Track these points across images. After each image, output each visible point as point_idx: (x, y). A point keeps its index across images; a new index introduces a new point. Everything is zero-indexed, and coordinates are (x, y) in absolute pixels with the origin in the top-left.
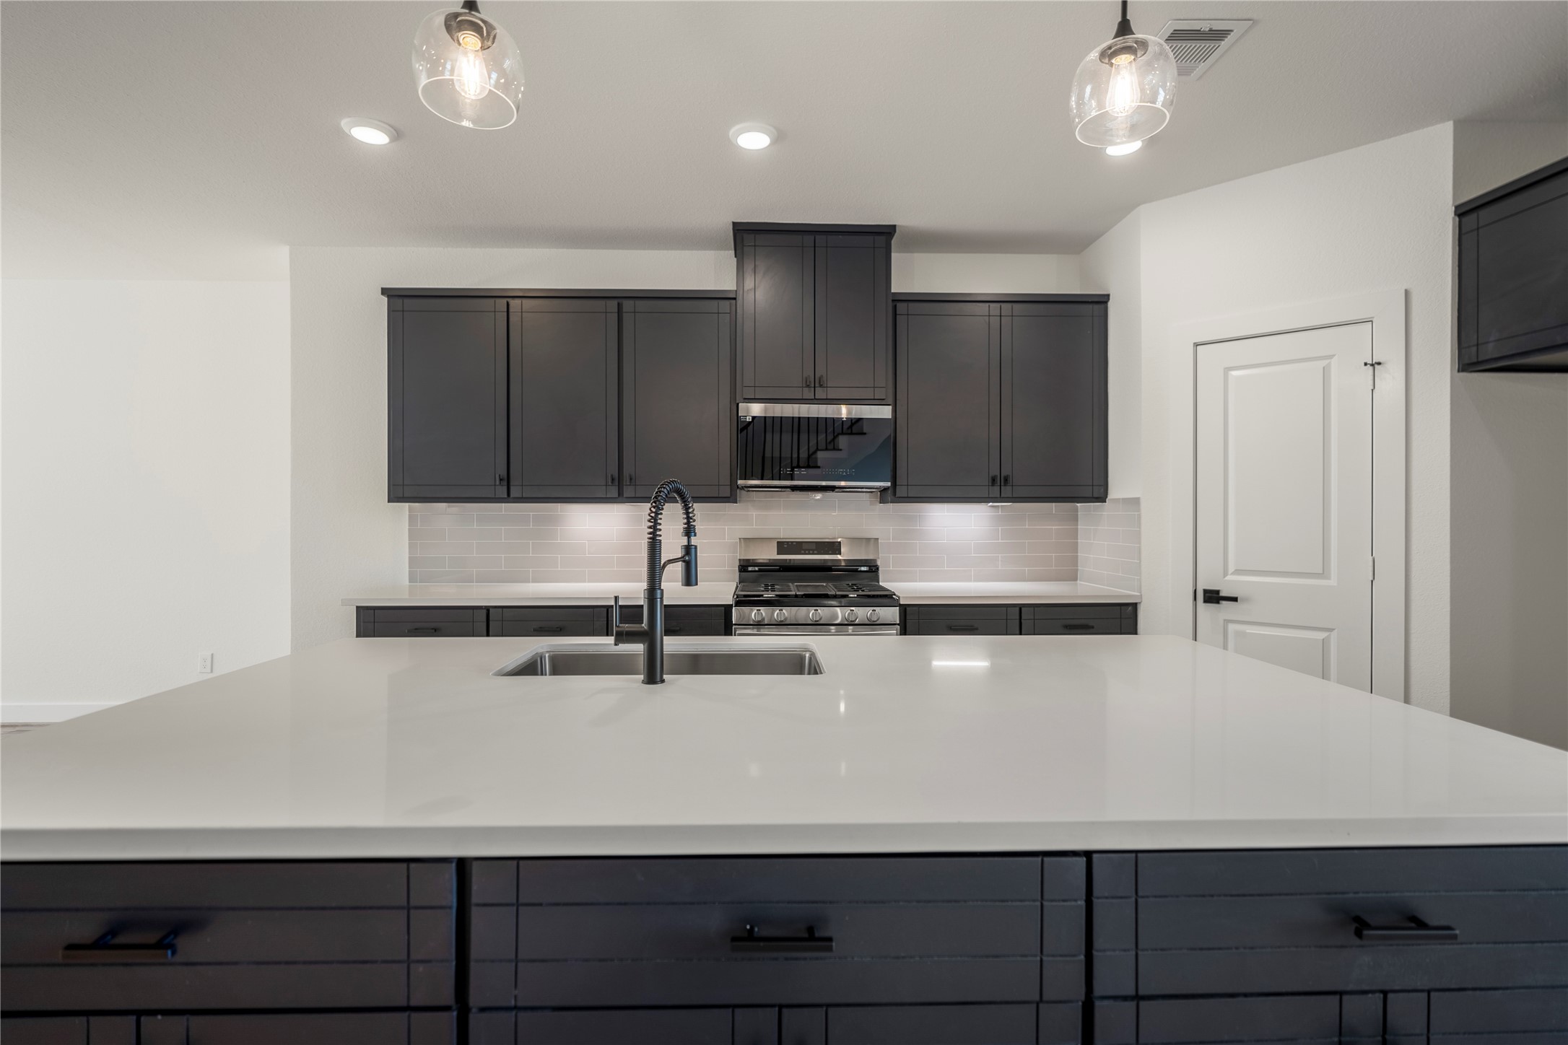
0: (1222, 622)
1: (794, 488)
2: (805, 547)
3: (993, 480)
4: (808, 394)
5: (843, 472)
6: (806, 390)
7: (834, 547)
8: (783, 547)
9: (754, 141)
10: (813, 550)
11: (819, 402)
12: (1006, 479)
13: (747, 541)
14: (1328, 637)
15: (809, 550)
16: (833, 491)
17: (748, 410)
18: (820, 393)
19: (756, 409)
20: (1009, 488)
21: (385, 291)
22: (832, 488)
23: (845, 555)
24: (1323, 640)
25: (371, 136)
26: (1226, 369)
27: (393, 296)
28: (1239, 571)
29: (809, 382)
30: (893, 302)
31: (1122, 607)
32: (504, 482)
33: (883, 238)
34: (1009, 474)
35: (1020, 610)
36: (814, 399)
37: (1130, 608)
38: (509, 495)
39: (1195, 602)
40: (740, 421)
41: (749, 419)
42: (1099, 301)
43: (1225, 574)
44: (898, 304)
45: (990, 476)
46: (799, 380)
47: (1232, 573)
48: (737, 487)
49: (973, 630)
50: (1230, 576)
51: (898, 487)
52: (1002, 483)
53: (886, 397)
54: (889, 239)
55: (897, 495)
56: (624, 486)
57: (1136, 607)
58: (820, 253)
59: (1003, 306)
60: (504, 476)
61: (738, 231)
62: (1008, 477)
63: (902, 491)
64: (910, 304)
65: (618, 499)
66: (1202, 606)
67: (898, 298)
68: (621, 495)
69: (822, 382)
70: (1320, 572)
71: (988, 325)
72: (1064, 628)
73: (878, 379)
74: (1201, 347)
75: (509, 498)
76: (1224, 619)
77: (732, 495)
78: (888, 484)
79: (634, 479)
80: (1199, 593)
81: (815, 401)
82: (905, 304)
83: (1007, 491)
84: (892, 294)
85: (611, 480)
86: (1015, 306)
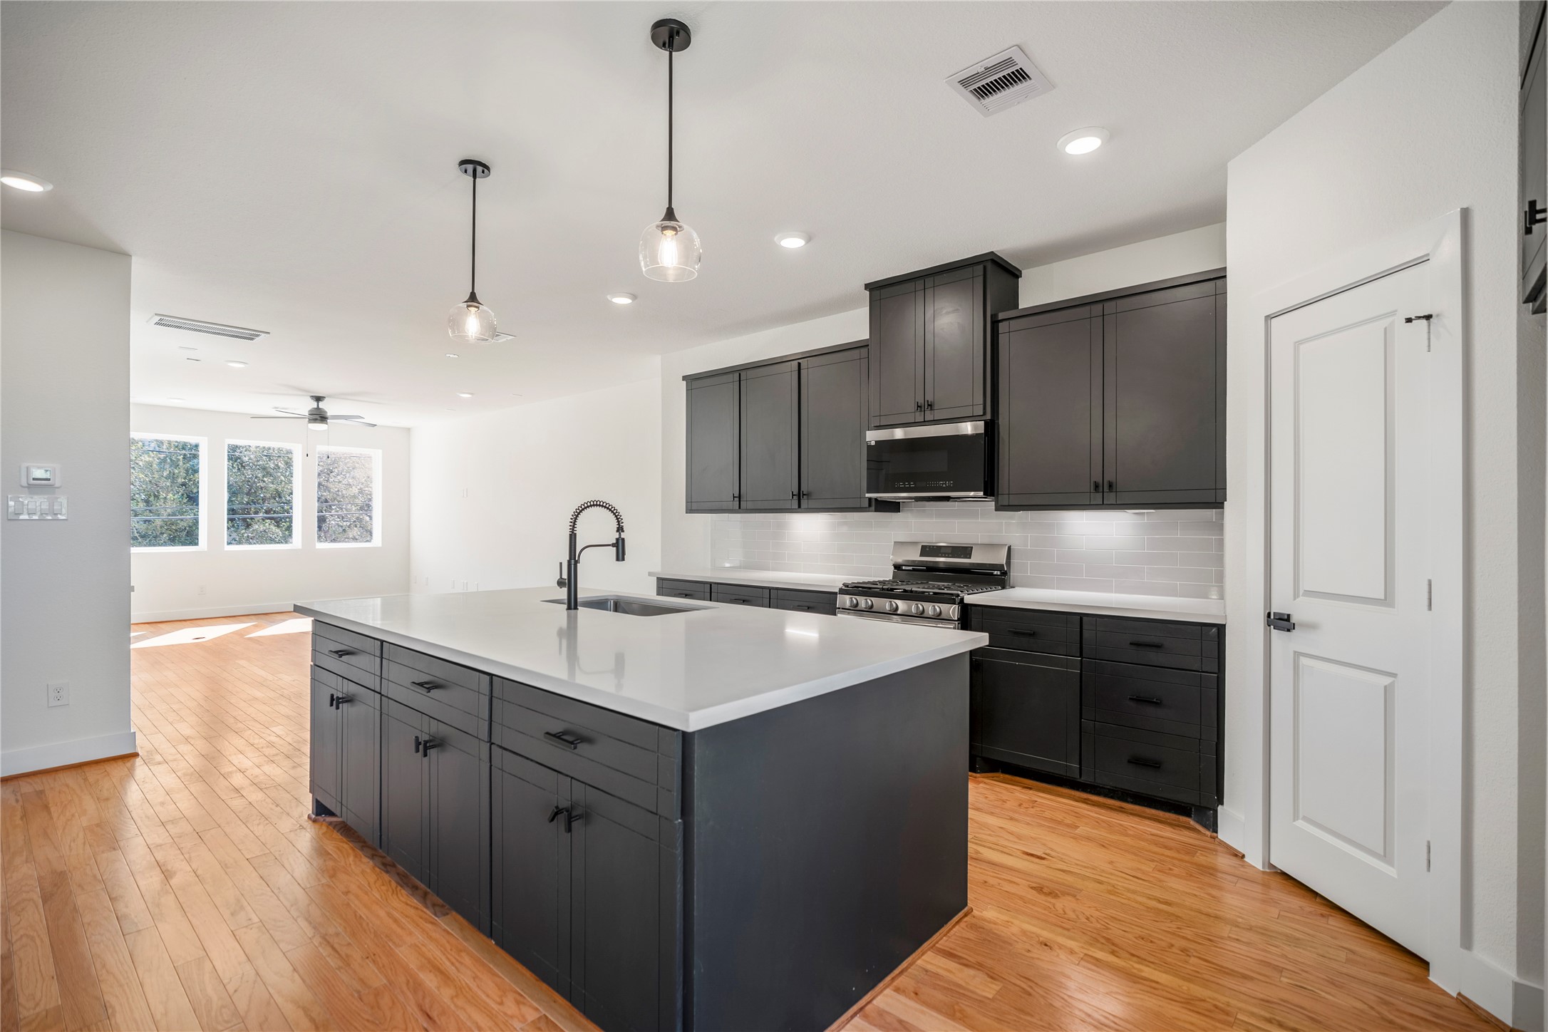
0: (1293, 654)
1: (918, 499)
2: (942, 550)
3: (1097, 486)
4: (920, 417)
5: (943, 484)
6: (918, 414)
7: (966, 551)
8: (926, 550)
9: (793, 243)
10: (948, 554)
11: (930, 423)
12: (1110, 486)
13: (898, 546)
14: (1392, 684)
15: (945, 554)
16: (948, 501)
17: (873, 436)
18: (929, 416)
20: (1113, 495)
21: (684, 378)
22: (948, 499)
23: (977, 558)
24: (1385, 687)
25: (622, 301)
26: (1298, 344)
27: (691, 380)
28: (1309, 593)
29: (920, 407)
30: (995, 323)
31: (1203, 627)
32: (737, 499)
33: (981, 267)
34: (1113, 480)
35: (1081, 619)
36: (924, 421)
37: (1214, 630)
38: (740, 508)
39: (1268, 628)
40: (868, 446)
41: (873, 443)
42: (1219, 276)
43: (1296, 596)
44: (1000, 324)
45: (1092, 482)
46: (912, 407)
47: (1303, 595)
48: (870, 499)
49: (1033, 635)
50: (1301, 599)
51: (999, 496)
52: (1106, 489)
53: (985, 413)
54: (989, 265)
55: (1000, 504)
56: (802, 500)
57: (1221, 629)
58: (929, 292)
59: (1107, 304)
60: (737, 495)
61: (871, 291)
62: (1112, 483)
63: (1004, 500)
64: (1011, 322)
65: (800, 510)
66: (1275, 632)
67: (1000, 319)
68: (799, 506)
69: (931, 406)
70: (1383, 598)
71: (1089, 327)
72: (1131, 644)
73: (976, 397)
74: (1273, 320)
75: (740, 509)
76: (1295, 652)
77: (870, 505)
78: (981, 494)
79: (808, 495)
80: (1272, 617)
81: (925, 423)
82: (1007, 322)
83: (1110, 498)
84: (992, 316)
85: (793, 495)
86: (1120, 302)
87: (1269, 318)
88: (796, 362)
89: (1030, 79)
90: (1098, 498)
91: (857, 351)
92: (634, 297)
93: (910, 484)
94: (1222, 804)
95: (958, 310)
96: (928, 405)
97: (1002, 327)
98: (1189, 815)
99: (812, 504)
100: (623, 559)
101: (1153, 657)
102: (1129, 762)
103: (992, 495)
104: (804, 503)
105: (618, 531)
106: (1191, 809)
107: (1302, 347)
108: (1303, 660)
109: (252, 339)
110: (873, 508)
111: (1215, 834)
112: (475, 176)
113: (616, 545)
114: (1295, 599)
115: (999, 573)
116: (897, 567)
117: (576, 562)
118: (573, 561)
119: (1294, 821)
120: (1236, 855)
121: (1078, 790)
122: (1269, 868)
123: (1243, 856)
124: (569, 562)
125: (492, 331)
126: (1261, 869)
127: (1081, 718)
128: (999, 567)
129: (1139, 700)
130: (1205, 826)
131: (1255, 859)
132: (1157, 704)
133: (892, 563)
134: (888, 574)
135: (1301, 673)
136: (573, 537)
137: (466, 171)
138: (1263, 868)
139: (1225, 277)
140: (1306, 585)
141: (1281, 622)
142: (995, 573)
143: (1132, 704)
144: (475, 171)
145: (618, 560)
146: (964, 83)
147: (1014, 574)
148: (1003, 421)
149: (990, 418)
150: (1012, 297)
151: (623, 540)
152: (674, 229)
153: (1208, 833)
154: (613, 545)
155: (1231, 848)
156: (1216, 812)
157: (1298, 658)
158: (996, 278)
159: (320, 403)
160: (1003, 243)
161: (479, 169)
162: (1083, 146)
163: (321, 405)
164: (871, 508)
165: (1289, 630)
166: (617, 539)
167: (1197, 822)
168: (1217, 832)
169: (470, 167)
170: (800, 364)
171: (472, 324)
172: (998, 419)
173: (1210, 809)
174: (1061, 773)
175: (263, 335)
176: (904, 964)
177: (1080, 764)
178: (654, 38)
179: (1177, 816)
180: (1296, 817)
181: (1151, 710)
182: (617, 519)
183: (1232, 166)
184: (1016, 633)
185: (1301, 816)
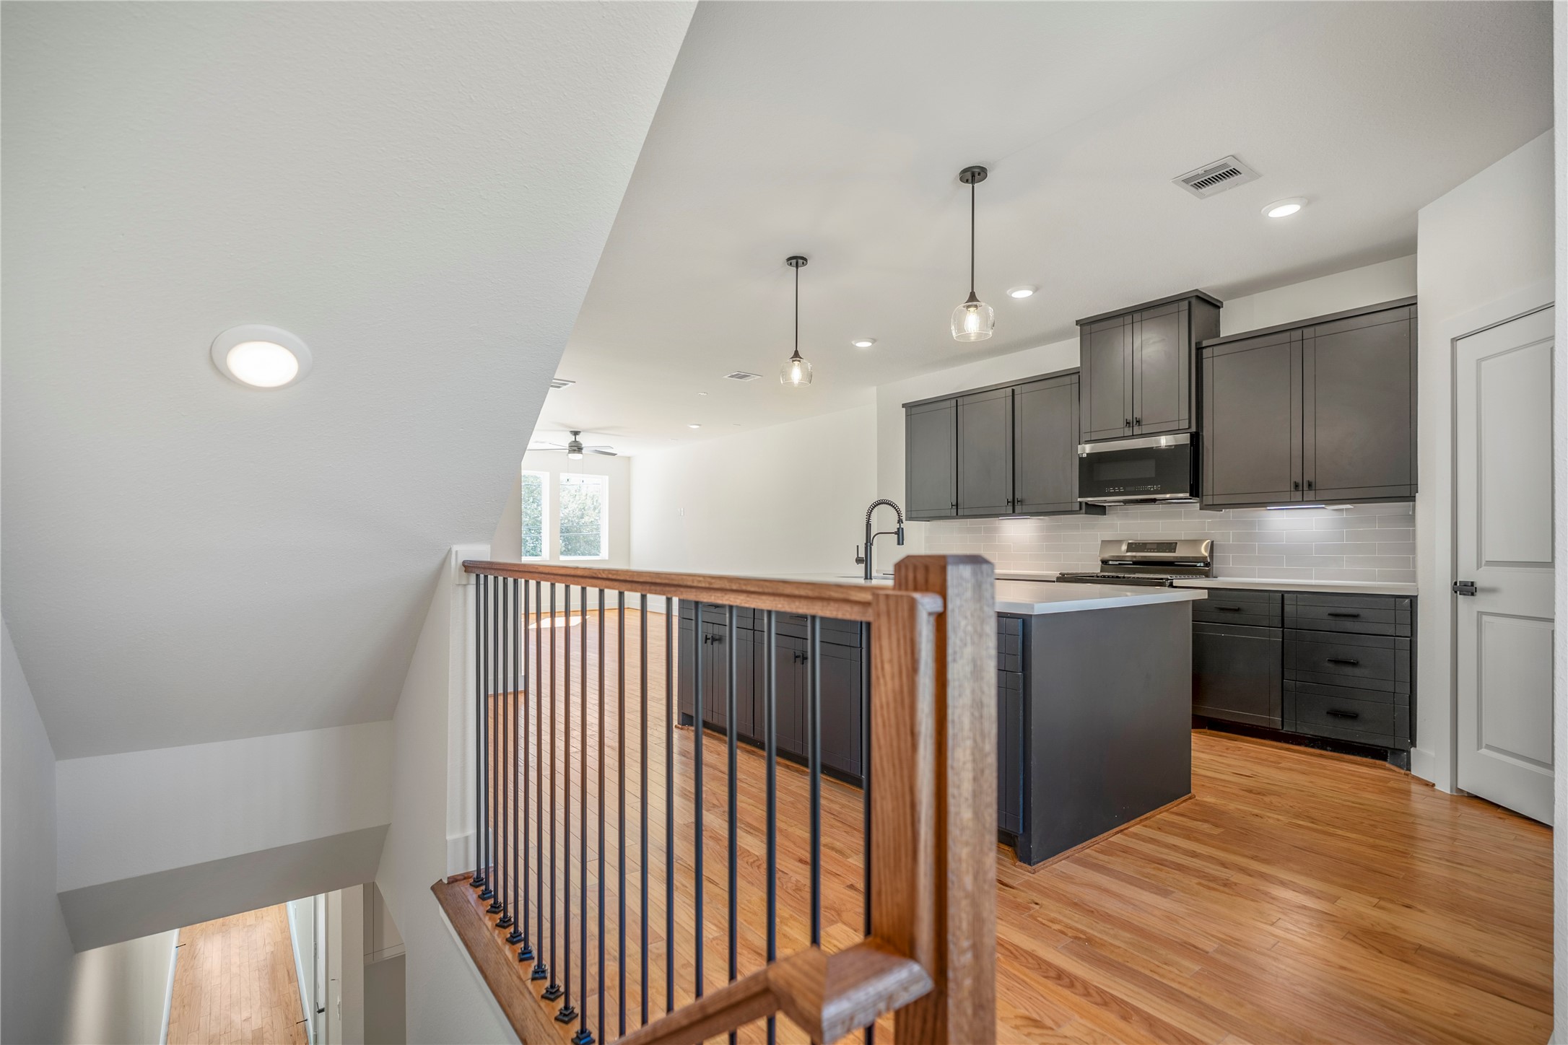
0: (1475, 614)
1: (1126, 502)
2: (1148, 546)
3: (1296, 486)
4: (1128, 432)
5: (1151, 488)
6: (1126, 429)
7: (1171, 546)
8: (1131, 547)
10: (1154, 549)
11: (1138, 437)
12: (1310, 485)
13: (1105, 543)
15: (1151, 549)
17: (1084, 449)
18: (1137, 430)
19: (1087, 449)
20: (1312, 493)
21: (904, 406)
22: (1154, 501)
23: (1181, 552)
25: (864, 344)
26: (1479, 361)
27: (910, 407)
28: (1489, 563)
29: (1129, 423)
30: (1199, 349)
31: (1397, 599)
32: (954, 507)
33: (1186, 302)
34: (1312, 479)
35: (1283, 596)
36: (1133, 435)
37: (1407, 601)
38: (957, 514)
39: (1455, 594)
40: (1080, 458)
41: (1085, 455)
42: (1411, 304)
43: (1479, 566)
44: (1204, 350)
45: (1292, 482)
46: (1121, 423)
47: (1485, 565)
48: (1080, 503)
49: (1238, 610)
50: (1483, 568)
51: (1204, 497)
52: (1306, 487)
53: (1190, 427)
54: (1194, 301)
55: (1204, 503)
56: (1016, 506)
57: (1413, 600)
58: (1137, 326)
59: (1305, 331)
60: (954, 503)
61: (1081, 325)
62: (1311, 482)
63: (1208, 500)
64: (1215, 348)
65: (1014, 514)
66: (1460, 597)
67: (1204, 346)
68: (1014, 511)
69: (1138, 422)
70: (1550, 561)
71: (1289, 350)
72: (1329, 614)
73: (1181, 412)
74: (1458, 342)
75: (957, 516)
76: (1478, 612)
77: (1081, 508)
78: (1188, 495)
79: (1021, 501)
80: (1458, 585)
81: (1133, 436)
82: (1211, 349)
83: (1310, 495)
84: (1196, 343)
85: (1008, 502)
86: (1318, 328)
87: (1454, 340)
88: (1010, 389)
89: (1240, 174)
90: (1298, 495)
91: (1068, 378)
92: (874, 341)
93: (1119, 489)
94: (1415, 747)
95: (1164, 340)
96: (1137, 421)
97: (1206, 353)
98: (1385, 759)
99: (1025, 509)
100: (903, 544)
101: (1349, 625)
102: (1328, 713)
103: (1197, 496)
104: (1018, 508)
105: (899, 522)
106: (1387, 752)
107: (1483, 363)
108: (1485, 618)
109: (559, 387)
110: (1084, 511)
111: (1409, 772)
112: (797, 266)
113: (897, 533)
114: (1478, 569)
115: (1202, 565)
116: (1104, 562)
117: (871, 544)
118: (869, 544)
119: (1478, 750)
120: (1427, 785)
121: (1280, 741)
122: (1457, 792)
123: (1434, 785)
124: (866, 544)
125: (809, 377)
126: (1449, 792)
127: (1283, 678)
128: (1203, 559)
129: (1337, 662)
130: (1400, 767)
131: (1444, 786)
132: (1355, 664)
133: (1099, 559)
134: (1096, 569)
135: (1483, 631)
136: (868, 526)
137: (791, 264)
138: (1451, 791)
139: (1416, 304)
140: (1488, 556)
141: (1465, 589)
142: (1199, 565)
143: (1331, 665)
144: (797, 263)
145: (899, 544)
146: (1186, 181)
147: (1216, 566)
148: (1206, 433)
149: (1195, 430)
150: (1214, 327)
151: (903, 529)
152: (976, 306)
153: (1403, 771)
154: (895, 533)
155: (1423, 779)
156: (1409, 753)
157: (1481, 618)
158: (1200, 311)
159: (577, 436)
160: (1207, 283)
161: (800, 261)
162: (1284, 211)
163: (578, 438)
164: (1081, 512)
165: (1473, 594)
166: (898, 529)
167: (1393, 764)
168: (1410, 770)
169: (794, 262)
170: (1013, 390)
171: (796, 373)
172: (1202, 432)
173: (1404, 751)
174: (1264, 725)
175: (571, 383)
176: (1148, 815)
177: (1282, 717)
178: (961, 179)
179: (1374, 761)
180: (1479, 747)
181: (1348, 670)
182: (898, 513)
183: (1423, 214)
184: (1222, 609)
185: (1484, 745)
